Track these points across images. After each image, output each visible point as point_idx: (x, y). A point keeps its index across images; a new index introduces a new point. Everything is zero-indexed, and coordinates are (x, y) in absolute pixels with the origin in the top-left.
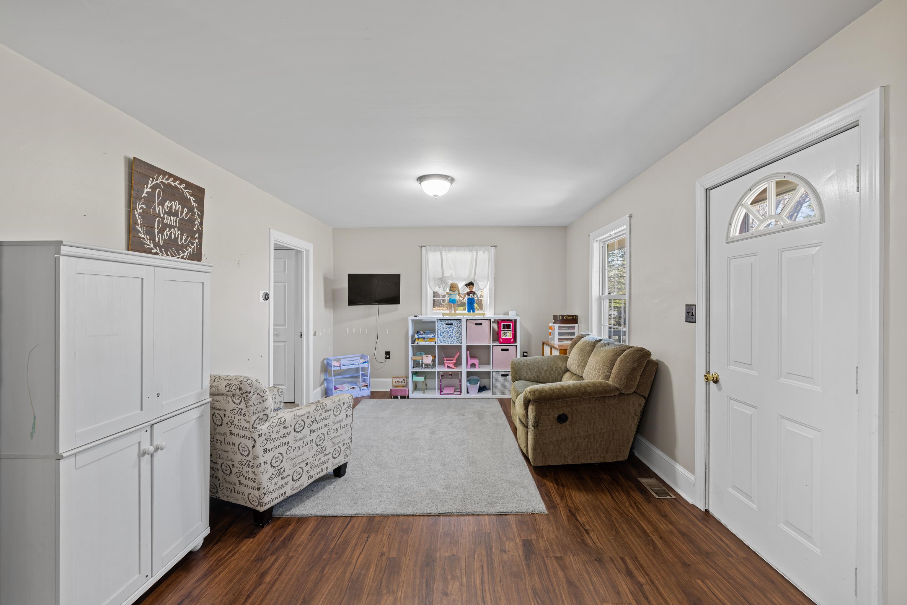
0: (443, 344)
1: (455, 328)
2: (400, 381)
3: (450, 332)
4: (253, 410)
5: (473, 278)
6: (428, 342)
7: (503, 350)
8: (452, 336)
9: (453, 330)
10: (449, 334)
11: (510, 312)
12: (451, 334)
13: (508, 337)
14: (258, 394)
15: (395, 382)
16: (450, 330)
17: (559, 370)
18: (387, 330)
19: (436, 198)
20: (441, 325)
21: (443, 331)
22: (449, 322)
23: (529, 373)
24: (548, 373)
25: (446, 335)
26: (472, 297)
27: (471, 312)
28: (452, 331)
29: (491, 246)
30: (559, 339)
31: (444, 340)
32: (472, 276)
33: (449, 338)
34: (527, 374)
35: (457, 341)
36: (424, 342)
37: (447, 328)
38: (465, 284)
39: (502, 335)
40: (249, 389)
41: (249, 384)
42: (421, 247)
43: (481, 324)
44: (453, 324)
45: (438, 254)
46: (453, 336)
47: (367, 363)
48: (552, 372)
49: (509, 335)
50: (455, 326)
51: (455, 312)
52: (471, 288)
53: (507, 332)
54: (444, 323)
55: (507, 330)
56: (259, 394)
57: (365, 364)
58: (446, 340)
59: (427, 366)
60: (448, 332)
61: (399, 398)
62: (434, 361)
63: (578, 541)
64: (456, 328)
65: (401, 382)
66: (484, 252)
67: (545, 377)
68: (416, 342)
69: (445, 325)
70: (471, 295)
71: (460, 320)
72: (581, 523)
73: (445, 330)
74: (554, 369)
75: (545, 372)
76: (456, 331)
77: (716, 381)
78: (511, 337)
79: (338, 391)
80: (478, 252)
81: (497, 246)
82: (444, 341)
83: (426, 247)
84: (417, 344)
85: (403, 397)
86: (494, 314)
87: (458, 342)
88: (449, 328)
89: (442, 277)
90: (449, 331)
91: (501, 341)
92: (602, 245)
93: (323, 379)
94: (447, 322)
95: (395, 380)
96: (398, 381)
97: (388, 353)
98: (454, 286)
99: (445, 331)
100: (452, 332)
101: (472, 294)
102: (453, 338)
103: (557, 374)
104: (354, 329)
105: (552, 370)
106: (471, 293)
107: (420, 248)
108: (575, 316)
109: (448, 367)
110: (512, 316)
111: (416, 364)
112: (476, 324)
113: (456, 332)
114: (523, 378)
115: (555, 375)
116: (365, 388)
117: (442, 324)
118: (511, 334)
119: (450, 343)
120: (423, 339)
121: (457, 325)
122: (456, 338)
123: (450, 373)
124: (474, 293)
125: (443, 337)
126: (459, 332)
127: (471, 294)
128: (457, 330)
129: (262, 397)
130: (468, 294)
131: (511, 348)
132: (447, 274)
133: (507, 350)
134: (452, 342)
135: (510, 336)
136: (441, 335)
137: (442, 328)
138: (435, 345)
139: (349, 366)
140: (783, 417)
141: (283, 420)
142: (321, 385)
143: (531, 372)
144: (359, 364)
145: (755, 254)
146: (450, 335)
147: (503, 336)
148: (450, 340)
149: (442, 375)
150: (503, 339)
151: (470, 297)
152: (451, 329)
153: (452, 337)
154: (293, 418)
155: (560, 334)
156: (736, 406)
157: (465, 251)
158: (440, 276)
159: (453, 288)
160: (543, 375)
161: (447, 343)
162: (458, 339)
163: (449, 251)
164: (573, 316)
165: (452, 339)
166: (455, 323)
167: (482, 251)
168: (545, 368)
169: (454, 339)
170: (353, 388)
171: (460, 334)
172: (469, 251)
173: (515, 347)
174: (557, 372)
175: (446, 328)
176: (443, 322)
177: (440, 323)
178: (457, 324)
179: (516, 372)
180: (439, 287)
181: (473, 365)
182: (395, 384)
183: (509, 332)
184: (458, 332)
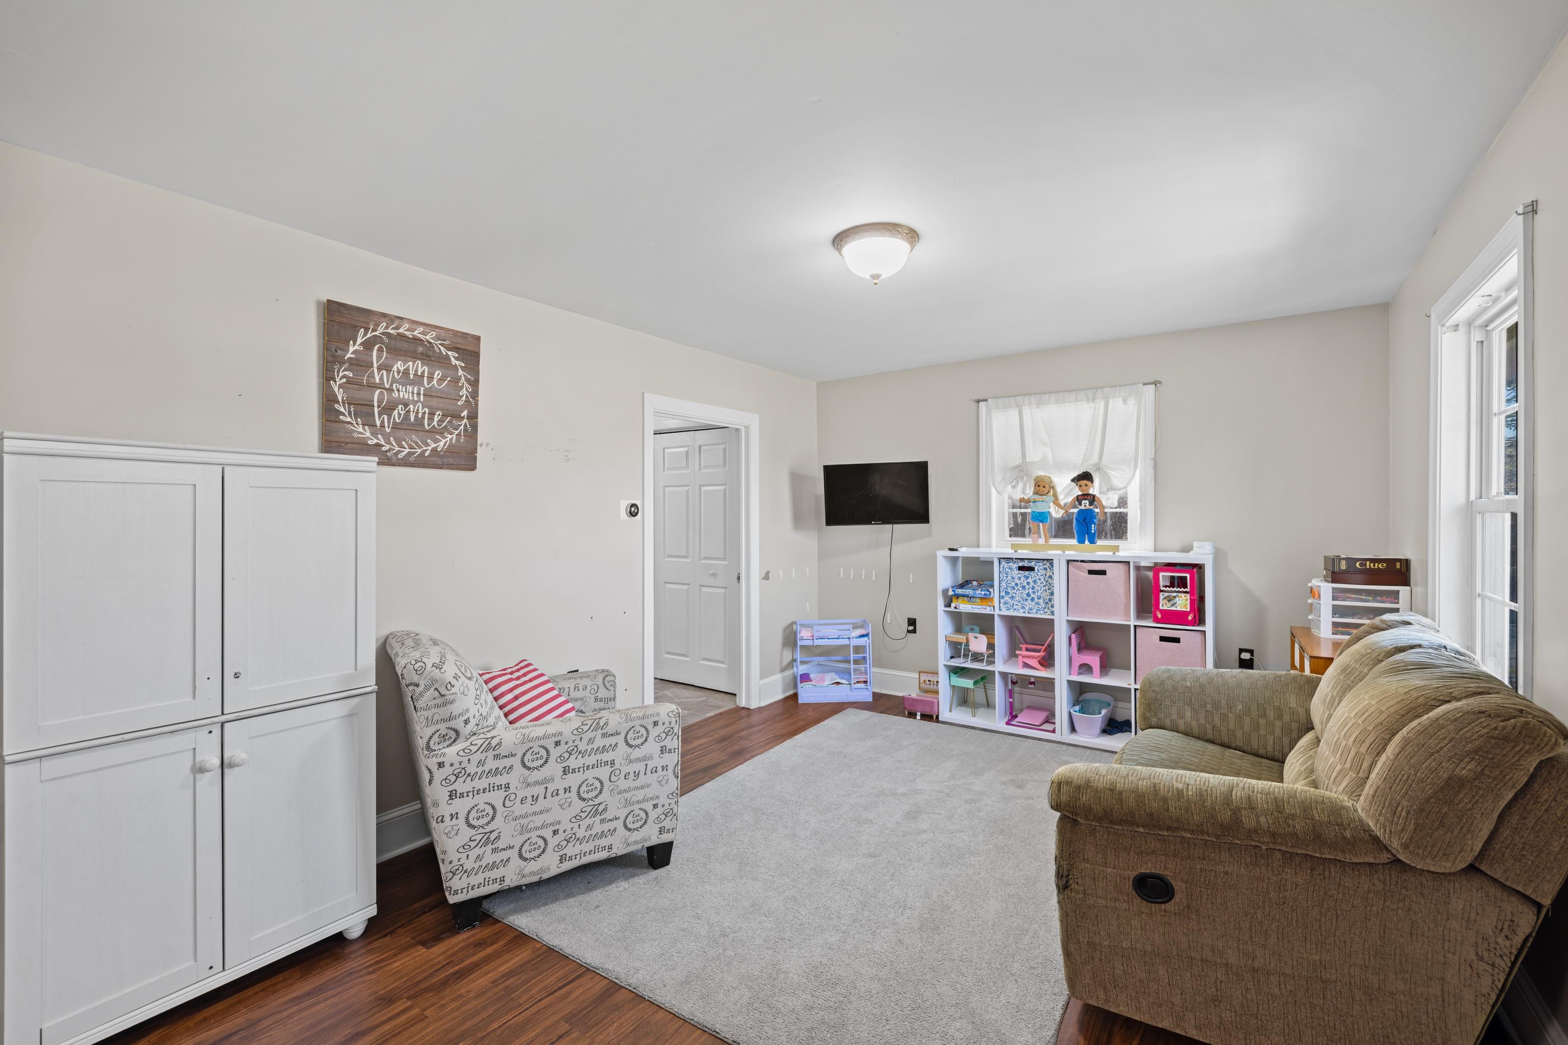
0: (1012, 613)
1: (1040, 579)
2: (933, 682)
3: (1027, 587)
4: (427, 718)
5: (1097, 464)
6: (977, 607)
7: (1163, 639)
8: (1032, 596)
9: (1035, 582)
10: (1027, 592)
11: (1195, 544)
12: (1031, 591)
13: (1179, 609)
14: (436, 689)
15: (925, 681)
16: (1028, 583)
17: (1287, 718)
18: (911, 575)
19: (875, 281)
20: (1007, 570)
21: (1013, 584)
22: (1026, 564)
23: (1188, 714)
24: (1247, 720)
25: (1019, 594)
26: (1088, 507)
27: (1087, 542)
28: (1032, 584)
29: (1144, 384)
30: (1335, 625)
31: (1015, 603)
32: (1095, 459)
33: (1026, 600)
34: (1182, 716)
35: (1045, 608)
36: (970, 606)
37: (1022, 579)
39: (1162, 602)
40: (416, 679)
41: (416, 671)
42: (978, 401)
43: (1103, 573)
44: (1036, 568)
45: (1014, 413)
46: (1036, 597)
47: (866, 639)
48: (1262, 722)
49: (1182, 603)
50: (1040, 574)
51: (1046, 541)
52: (1084, 487)
53: (1175, 594)
54: (1015, 566)
55: (1179, 589)
56: (438, 690)
57: (862, 639)
58: (1020, 604)
59: (977, 657)
60: (1024, 587)
61: (918, 717)
62: (991, 646)
64: (1042, 580)
65: (935, 683)
66: (1125, 401)
67: (1239, 734)
68: (953, 605)
69: (1016, 572)
70: (1086, 503)
71: (1050, 561)
73: (1017, 581)
74: (1271, 714)
75: (1239, 718)
76: (1042, 585)
78: (1188, 610)
79: (807, 686)
80: (1111, 401)
81: (1160, 382)
82: (1015, 607)
83: (986, 400)
84: (956, 608)
85: (927, 717)
86: (1153, 549)
87: (1046, 610)
88: (1027, 578)
89: (1022, 463)
90: (1025, 584)
91: (1159, 616)
93: (791, 659)
94: (1021, 564)
95: (924, 677)
96: (929, 681)
97: (912, 622)
98: (1041, 484)
99: (1016, 584)
100: (1033, 588)
101: (1087, 502)
102: (1036, 600)
103: (1278, 731)
104: (852, 570)
105: (1264, 715)
106: (1086, 499)
107: (975, 404)
108: (1400, 560)
109: (1026, 665)
110: (1200, 554)
111: (956, 649)
112: (1091, 572)
113: (1043, 589)
114: (1168, 723)
115: (1273, 731)
116: (863, 685)
117: (1010, 569)
118: (1188, 602)
119: (1029, 613)
120: (966, 599)
121: (1043, 572)
122: (1041, 601)
123: (1032, 680)
124: (1092, 499)
125: (1012, 597)
126: (1049, 589)
127: (1084, 501)
128: (1045, 583)
129: (442, 695)
130: (1079, 499)
131: (1187, 635)
132: (1034, 456)
133: (1177, 640)
134: (1034, 611)
135: (1185, 606)
136: (1007, 593)
137: (1009, 577)
138: (992, 613)
139: (831, 640)
141: (494, 742)
142: (783, 670)
143: (1193, 709)
144: (849, 638)
146: (1028, 595)
147: (1164, 605)
148: (1029, 604)
149: (1014, 681)
150: (1164, 612)
151: (1082, 507)
152: (1030, 580)
153: (1033, 599)
154: (519, 740)
155: (1337, 611)
157: (1076, 401)
158: (1018, 461)
159: (1043, 487)
160: (1231, 726)
161: (1021, 611)
162: (1047, 603)
163: (1039, 404)
164: (1391, 562)
165: (1033, 603)
166: (1038, 567)
167: (1119, 397)
168: (1240, 707)
169: (1038, 604)
170: (838, 683)
171: (1052, 594)
172: (1088, 400)
173: (1198, 635)
174: (1278, 724)
175: (1020, 578)
176: (1011, 564)
177: (1006, 565)
178: (1045, 569)
179: (1149, 705)
180: (1014, 487)
181: (1085, 668)
182: (923, 686)
183: (1183, 595)
184: (1047, 587)
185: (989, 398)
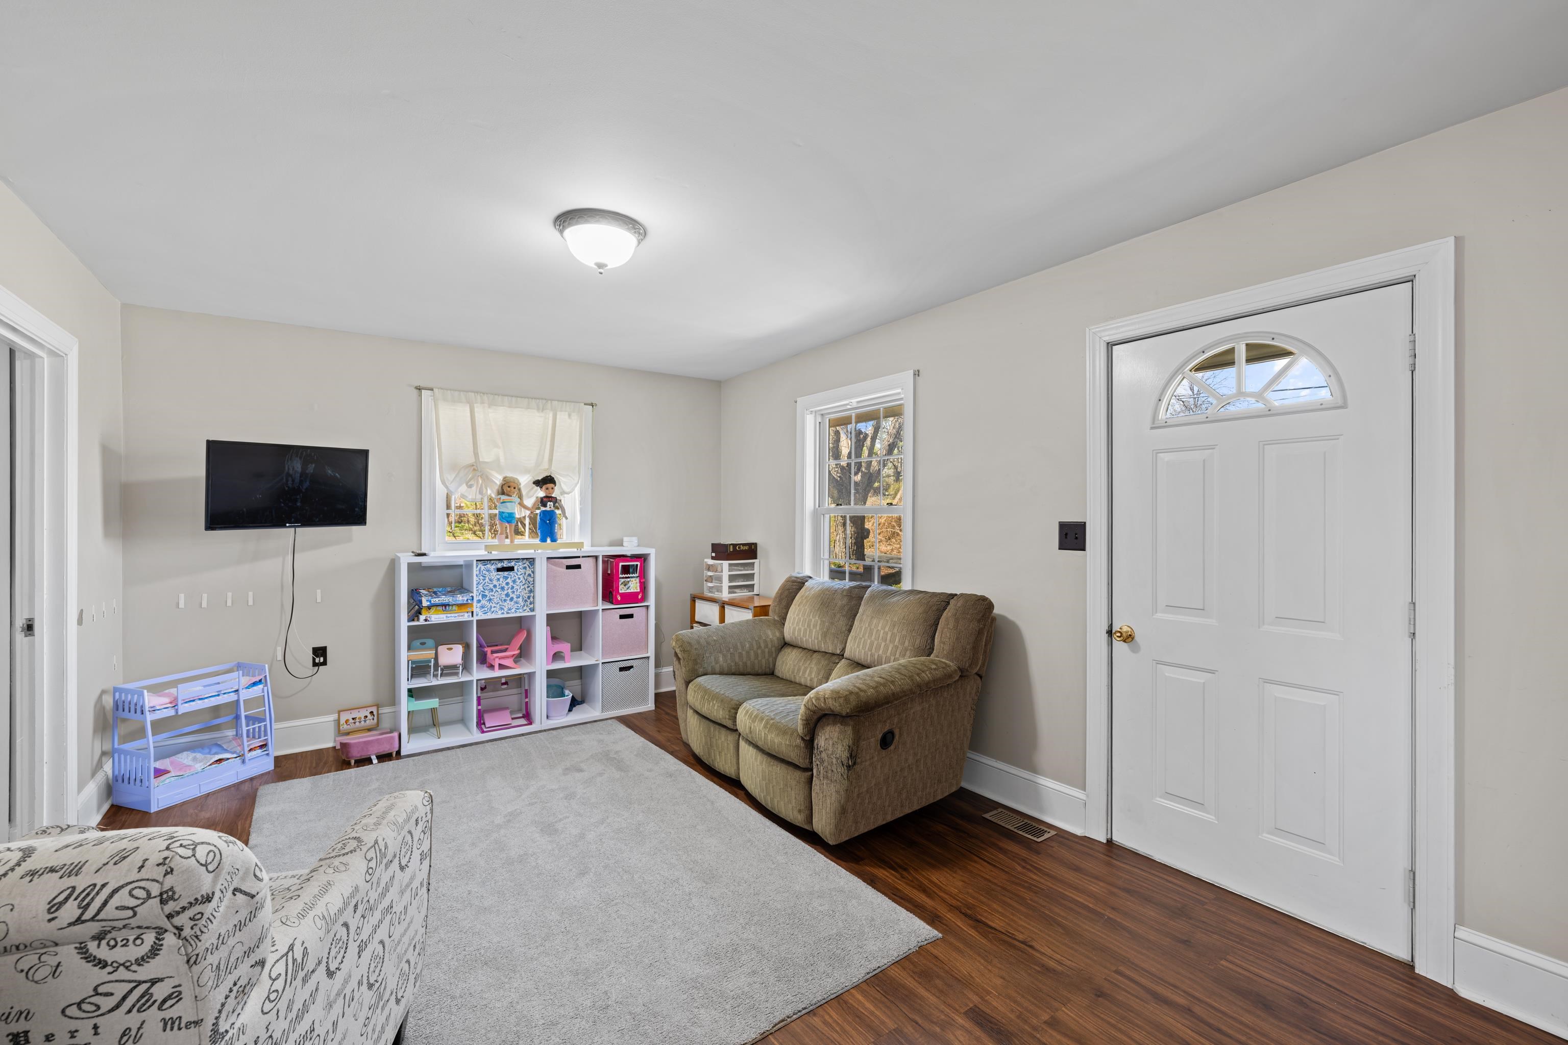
0: (489, 616)
1: (519, 579)
2: (360, 718)
3: (506, 587)
6: (453, 615)
7: (622, 617)
8: (511, 596)
9: (514, 581)
10: (506, 592)
11: (625, 539)
12: (510, 591)
13: (632, 591)
15: (347, 721)
16: (507, 584)
17: (770, 646)
18: (319, 591)
19: (601, 270)
20: (484, 572)
21: (491, 586)
22: (506, 564)
23: (721, 659)
24: (752, 653)
25: (497, 596)
26: (553, 508)
27: (549, 540)
28: (511, 584)
29: (585, 404)
30: (730, 587)
31: (493, 605)
32: (545, 465)
33: (505, 600)
34: (717, 662)
35: (524, 606)
36: (444, 616)
37: (501, 580)
38: (534, 480)
39: (621, 587)
42: (419, 389)
43: (578, 567)
44: (516, 568)
45: (463, 411)
46: (515, 597)
47: (261, 686)
48: (759, 651)
49: (633, 586)
50: (519, 573)
51: (512, 541)
52: (550, 489)
53: (629, 579)
54: (492, 567)
55: (628, 575)
57: (255, 688)
58: (498, 606)
59: (450, 670)
60: (503, 588)
61: (375, 761)
62: (466, 656)
63: (1039, 972)
64: (522, 579)
65: (363, 719)
66: (569, 416)
67: (749, 663)
68: (422, 618)
69: (494, 573)
70: (550, 504)
71: (532, 561)
72: (1003, 931)
73: (495, 582)
74: (763, 645)
75: (748, 653)
76: (521, 584)
77: (1128, 638)
78: (639, 590)
79: (168, 781)
80: (559, 414)
81: (596, 405)
82: (493, 609)
83: (432, 390)
84: (426, 620)
85: (384, 757)
86: (590, 544)
87: (525, 608)
88: (506, 578)
89: (476, 462)
90: (504, 584)
91: (619, 598)
92: (819, 419)
94: (500, 565)
95: (344, 717)
96: (353, 719)
97: (320, 652)
98: (511, 484)
99: (495, 586)
100: (513, 587)
101: (552, 503)
102: (515, 599)
103: (767, 655)
104: (205, 596)
105: (759, 647)
106: (550, 501)
107: (416, 391)
108: (753, 544)
109: (502, 667)
110: (630, 547)
111: (418, 669)
112: (568, 567)
113: (522, 587)
114: (710, 670)
115: (765, 657)
116: (259, 751)
117: (488, 571)
118: (638, 584)
119: (508, 613)
120: (440, 608)
121: (523, 571)
122: (520, 600)
123: (503, 680)
124: (555, 500)
125: (490, 600)
126: (528, 587)
127: (549, 503)
128: (524, 581)
130: (543, 502)
131: (638, 612)
132: (487, 456)
133: (631, 616)
134: (513, 610)
135: (636, 588)
136: (484, 596)
137: (487, 580)
138: (471, 619)
139: (206, 700)
140: (1267, 681)
143: (724, 656)
144: (237, 691)
145: (1212, 447)
146: (507, 595)
147: (622, 589)
148: (508, 604)
149: (483, 687)
150: (622, 595)
151: (548, 509)
152: (509, 580)
153: (512, 599)
154: (324, 929)
155: (732, 578)
156: (1169, 672)
157: (528, 408)
158: (472, 460)
159: (508, 488)
160: (745, 660)
161: (500, 612)
162: (526, 601)
163: (490, 405)
164: (750, 545)
165: (512, 603)
166: (518, 566)
167: (566, 411)
168: (748, 645)
169: (516, 603)
170: (220, 761)
171: (531, 591)
172: (538, 409)
173: (644, 609)
174: (767, 650)
175: (498, 580)
176: (488, 566)
177: (483, 567)
178: (525, 568)
180: (470, 486)
181: (557, 656)
182: (344, 727)
183: (633, 579)
184: (526, 586)
185: (436, 388)
